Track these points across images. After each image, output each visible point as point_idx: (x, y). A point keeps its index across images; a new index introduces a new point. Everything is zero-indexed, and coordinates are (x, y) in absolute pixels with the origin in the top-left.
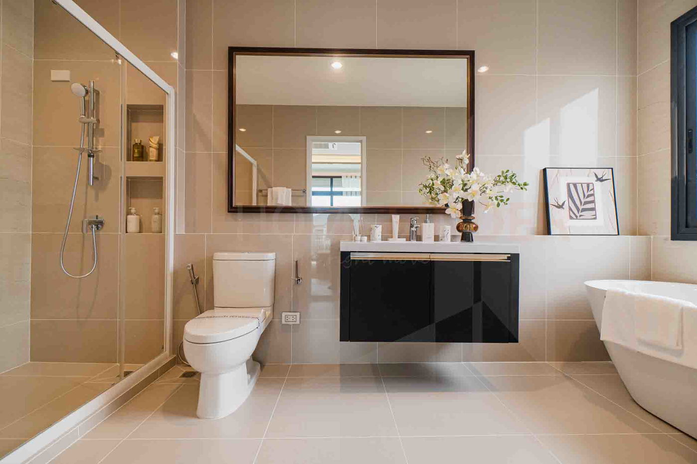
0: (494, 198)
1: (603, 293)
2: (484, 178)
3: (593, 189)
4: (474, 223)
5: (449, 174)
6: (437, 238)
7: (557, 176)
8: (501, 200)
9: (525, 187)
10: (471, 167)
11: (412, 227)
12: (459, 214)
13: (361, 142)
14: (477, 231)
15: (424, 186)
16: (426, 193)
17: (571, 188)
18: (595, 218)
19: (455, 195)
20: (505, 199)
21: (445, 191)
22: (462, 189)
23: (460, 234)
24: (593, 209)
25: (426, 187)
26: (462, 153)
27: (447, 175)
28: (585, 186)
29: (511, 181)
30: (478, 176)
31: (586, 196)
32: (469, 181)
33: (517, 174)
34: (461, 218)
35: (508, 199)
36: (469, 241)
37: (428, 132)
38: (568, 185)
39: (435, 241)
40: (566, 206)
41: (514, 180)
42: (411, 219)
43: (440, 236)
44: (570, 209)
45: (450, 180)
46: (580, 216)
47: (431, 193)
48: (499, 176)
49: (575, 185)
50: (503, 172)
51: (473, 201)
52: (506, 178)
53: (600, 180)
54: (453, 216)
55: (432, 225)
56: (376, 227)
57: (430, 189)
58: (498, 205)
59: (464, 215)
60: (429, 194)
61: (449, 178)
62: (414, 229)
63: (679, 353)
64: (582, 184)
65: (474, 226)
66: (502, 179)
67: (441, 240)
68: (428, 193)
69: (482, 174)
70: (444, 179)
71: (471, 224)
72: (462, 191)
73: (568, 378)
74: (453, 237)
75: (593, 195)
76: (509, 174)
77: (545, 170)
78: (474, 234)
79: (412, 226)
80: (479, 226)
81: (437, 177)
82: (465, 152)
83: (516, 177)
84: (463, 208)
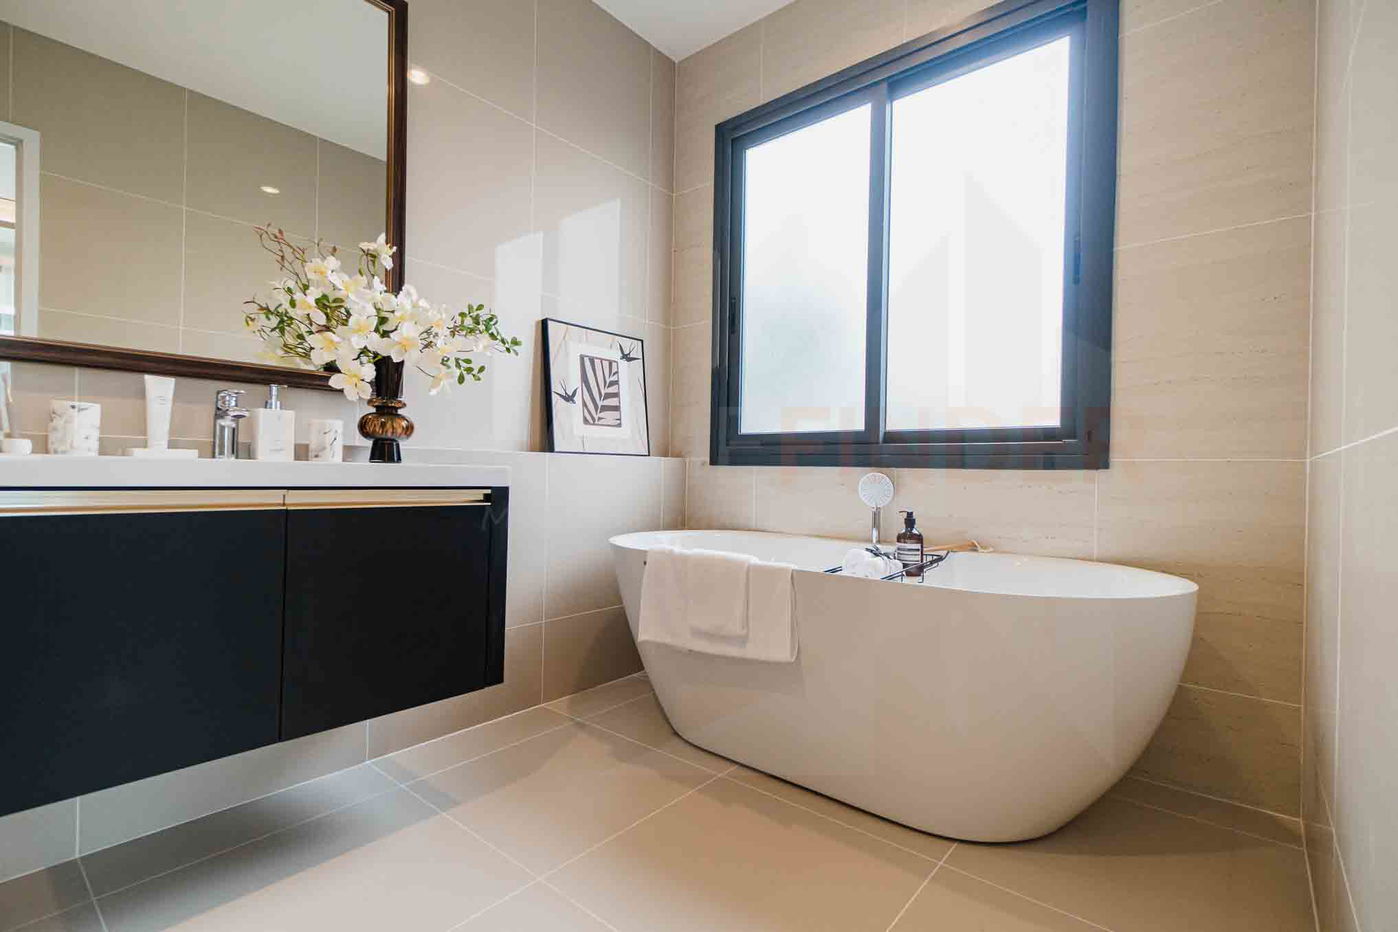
0: (452, 363)
1: (642, 557)
2: (430, 314)
3: (617, 372)
4: (404, 418)
5: (339, 285)
6: (302, 452)
7: (564, 338)
8: (468, 370)
9: (516, 348)
10: (396, 280)
11: (222, 417)
12: (368, 392)
13: (18, 144)
14: (410, 439)
15: (262, 308)
16: (268, 330)
17: (587, 363)
18: (619, 425)
19: (358, 343)
20: (476, 367)
21: (327, 328)
22: (377, 330)
23: (369, 443)
24: (617, 408)
25: (267, 311)
26: (375, 240)
27: (335, 288)
28: (606, 364)
29: (487, 329)
30: (415, 306)
31: (608, 382)
32: (393, 312)
33: (499, 318)
34: (370, 402)
35: (482, 369)
36: (391, 460)
37: (269, 190)
38: (582, 358)
39: (296, 459)
40: (578, 398)
41: (493, 330)
42: (218, 393)
43: (312, 447)
44: (585, 404)
45: (342, 301)
46: (600, 419)
47: (282, 331)
48: (462, 315)
49: (592, 360)
50: (470, 308)
51: (403, 362)
52: (476, 321)
53: (627, 357)
54: (351, 394)
55: (290, 414)
56: (73, 407)
57: (282, 321)
58: (461, 379)
59: (378, 395)
60: (276, 333)
61: (339, 295)
62: (227, 422)
63: (743, 640)
64: (602, 360)
65: (404, 424)
66: (468, 322)
67: (316, 456)
68: (273, 330)
69: (423, 303)
70: (325, 296)
71: (398, 421)
72: (376, 336)
73: (581, 726)
74: (349, 451)
75: (616, 383)
76: (484, 315)
77: (544, 324)
78: (405, 445)
79: (220, 413)
80: (416, 427)
81: (306, 288)
82: (382, 238)
83: (496, 322)
84: (376, 378)
